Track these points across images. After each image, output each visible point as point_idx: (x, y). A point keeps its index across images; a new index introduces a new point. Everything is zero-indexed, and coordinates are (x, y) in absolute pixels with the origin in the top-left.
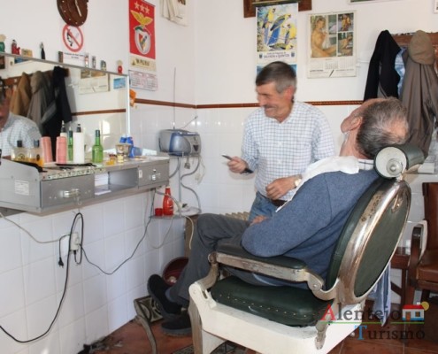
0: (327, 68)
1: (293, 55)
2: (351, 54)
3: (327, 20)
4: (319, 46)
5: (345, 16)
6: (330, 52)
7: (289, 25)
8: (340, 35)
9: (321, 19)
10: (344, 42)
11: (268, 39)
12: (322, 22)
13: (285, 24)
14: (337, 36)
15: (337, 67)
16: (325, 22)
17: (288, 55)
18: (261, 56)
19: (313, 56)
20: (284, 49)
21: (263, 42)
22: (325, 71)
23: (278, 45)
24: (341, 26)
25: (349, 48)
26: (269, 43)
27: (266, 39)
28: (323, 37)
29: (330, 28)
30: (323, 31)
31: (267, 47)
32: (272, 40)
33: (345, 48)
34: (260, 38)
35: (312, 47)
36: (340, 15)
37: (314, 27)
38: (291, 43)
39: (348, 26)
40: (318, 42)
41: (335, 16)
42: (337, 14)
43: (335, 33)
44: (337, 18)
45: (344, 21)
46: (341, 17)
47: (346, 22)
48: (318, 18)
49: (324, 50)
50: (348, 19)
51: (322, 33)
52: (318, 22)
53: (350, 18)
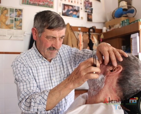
0: (8, 34)
2: (21, 29)
3: (9, 10)
4: (4, 23)
5: (18, 10)
8: (15, 19)
9: (6, 9)
10: (18, 23)
12: (6, 11)
14: (14, 19)
16: (8, 11)
19: (1, 28)
22: (7, 36)
24: (16, 15)
25: (20, 26)
29: (10, 14)
30: (7, 15)
36: (16, 9)
39: (20, 15)
41: (13, 9)
42: (15, 8)
43: (13, 18)
44: (14, 10)
45: (18, 12)
46: (16, 10)
47: (19, 13)
48: (4, 9)
49: (7, 25)
50: (20, 12)
51: (6, 16)
52: (4, 10)
53: (21, 11)
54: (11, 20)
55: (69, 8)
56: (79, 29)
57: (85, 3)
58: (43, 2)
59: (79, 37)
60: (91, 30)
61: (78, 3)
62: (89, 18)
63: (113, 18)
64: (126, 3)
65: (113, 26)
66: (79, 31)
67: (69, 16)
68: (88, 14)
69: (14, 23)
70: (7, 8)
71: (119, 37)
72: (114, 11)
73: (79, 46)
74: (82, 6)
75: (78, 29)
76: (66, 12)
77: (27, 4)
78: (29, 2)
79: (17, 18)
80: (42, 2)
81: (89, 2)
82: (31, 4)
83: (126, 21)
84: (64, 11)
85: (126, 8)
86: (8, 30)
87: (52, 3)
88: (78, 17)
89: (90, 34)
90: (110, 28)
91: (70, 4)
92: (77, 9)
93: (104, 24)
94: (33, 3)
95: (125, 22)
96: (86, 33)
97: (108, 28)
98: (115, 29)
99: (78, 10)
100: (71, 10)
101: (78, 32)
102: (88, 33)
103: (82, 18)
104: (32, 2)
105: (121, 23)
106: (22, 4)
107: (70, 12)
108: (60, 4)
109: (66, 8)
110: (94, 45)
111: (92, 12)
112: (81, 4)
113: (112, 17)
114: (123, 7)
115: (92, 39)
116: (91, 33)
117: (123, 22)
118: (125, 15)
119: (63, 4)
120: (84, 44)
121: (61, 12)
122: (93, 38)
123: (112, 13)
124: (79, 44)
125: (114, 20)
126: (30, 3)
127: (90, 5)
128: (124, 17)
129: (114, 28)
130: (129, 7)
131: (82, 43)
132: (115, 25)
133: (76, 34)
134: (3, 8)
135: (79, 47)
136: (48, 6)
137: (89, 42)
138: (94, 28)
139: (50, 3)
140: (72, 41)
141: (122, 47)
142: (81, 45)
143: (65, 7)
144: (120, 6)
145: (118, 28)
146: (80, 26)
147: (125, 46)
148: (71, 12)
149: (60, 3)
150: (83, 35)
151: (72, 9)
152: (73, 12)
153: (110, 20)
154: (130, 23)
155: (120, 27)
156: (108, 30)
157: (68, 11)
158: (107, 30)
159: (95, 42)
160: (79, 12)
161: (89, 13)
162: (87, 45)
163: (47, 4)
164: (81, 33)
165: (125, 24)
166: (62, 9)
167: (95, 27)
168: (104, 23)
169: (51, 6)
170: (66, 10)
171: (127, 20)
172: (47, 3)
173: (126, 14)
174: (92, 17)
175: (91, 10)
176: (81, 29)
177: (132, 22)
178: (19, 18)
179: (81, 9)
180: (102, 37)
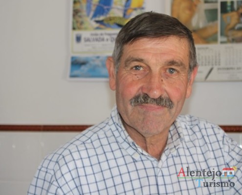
6: (206, 34)
8: (223, 5)
10: (232, 18)
11: (93, 8)
14: (218, 6)
15: (218, 62)
18: (78, 39)
20: (121, 26)
21: (84, 13)
23: (110, 19)
26: (95, 16)
27: (89, 8)
28: (193, 6)
31: (90, 22)
32: (100, 11)
33: (233, 29)
34: (78, 6)
43: (216, 2)
54: (207, 12)
79: (228, 1)
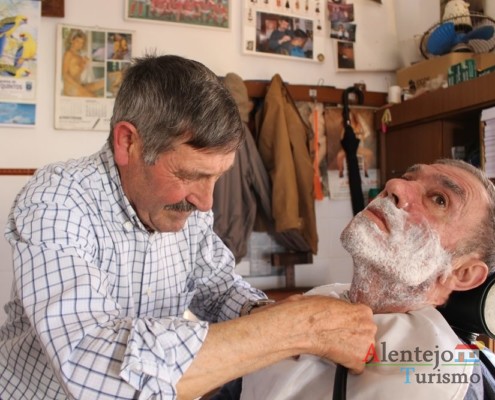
0: (89, 114)
1: (29, 87)
3: (90, 38)
4: (76, 78)
5: (119, 37)
6: (93, 89)
7: (22, 36)
8: (110, 65)
9: (80, 34)
10: (117, 77)
12: (81, 40)
13: (16, 32)
15: (104, 115)
16: (85, 40)
17: (20, 87)
19: (65, 93)
20: (12, 74)
22: (85, 119)
24: (112, 51)
28: (82, 63)
29: (94, 51)
30: (83, 54)
33: (117, 86)
35: (64, 79)
36: (111, 34)
37: (68, 47)
38: (25, 66)
39: (123, 53)
40: (74, 70)
41: (103, 34)
42: (106, 32)
43: (103, 61)
44: (106, 37)
45: (117, 43)
46: (112, 37)
47: (121, 46)
48: (75, 33)
49: (84, 85)
50: (124, 42)
51: (80, 58)
52: (74, 38)
53: (127, 41)
54: (95, 69)
55: (278, 25)
56: (313, 93)
57: (329, 7)
58: (197, 10)
59: (311, 118)
60: (351, 97)
61: (307, 8)
62: (345, 57)
63: (424, 56)
64: (468, 5)
65: (422, 83)
66: (312, 100)
67: (280, 53)
68: (340, 45)
69: (105, 78)
70: (84, 30)
71: (442, 120)
72: (427, 33)
73: (311, 149)
74: (320, 19)
75: (308, 93)
76: (268, 40)
77: (147, 16)
78: (152, 9)
79: (114, 61)
80: (191, 10)
81: (345, 5)
82: (157, 15)
83: (464, 67)
84: (262, 37)
85: (467, 21)
86: (88, 101)
87: (225, 9)
88: (309, 54)
89: (349, 110)
90: (413, 87)
91: (282, 12)
92: (303, 28)
93: (394, 74)
94: (164, 14)
95: (462, 71)
96: (335, 105)
97: (408, 88)
98: (428, 92)
99: (308, 31)
100: (287, 32)
101: (310, 104)
102: (339, 106)
103: (321, 57)
104: (159, 11)
105: (450, 72)
106: (130, 16)
107: (281, 38)
108: (250, 14)
109: (271, 26)
110: (361, 145)
111: (352, 39)
112: (317, 10)
113: (420, 53)
114: (456, 18)
115: (353, 126)
116: (350, 107)
117: (454, 68)
118: (464, 47)
119: (258, 13)
120: (327, 142)
121: (254, 39)
122: (356, 122)
123: (419, 38)
124: (311, 142)
125: (425, 61)
126: (154, 13)
127: (346, 14)
128: (458, 51)
129: (427, 89)
130: (475, 20)
131: (321, 139)
132: (428, 79)
133: (301, 110)
134: (72, 30)
135: (314, 152)
136: (211, 21)
137: (346, 134)
138: (360, 89)
139: (217, 12)
140: (289, 133)
141: (453, 149)
142: (319, 145)
143: (267, 22)
144: (447, 15)
145: (441, 89)
146: (315, 83)
147: (461, 149)
148: (287, 38)
149: (250, 10)
150: (324, 114)
151: (290, 28)
152: (292, 38)
153: (413, 63)
154: (479, 73)
155: (445, 86)
156: (407, 96)
157: (277, 35)
158: (402, 97)
159: (363, 134)
160: (312, 39)
161: (342, 41)
162: (338, 144)
163: (208, 15)
164: (319, 108)
165: (461, 77)
166: (257, 30)
167: (364, 86)
168: (393, 72)
169: (219, 22)
170: (269, 33)
171: (470, 63)
172: (208, 12)
173: (465, 41)
174: (352, 53)
175: (349, 31)
176: (318, 93)
177: (487, 70)
178: (120, 61)
179: (319, 28)
180: (387, 117)
